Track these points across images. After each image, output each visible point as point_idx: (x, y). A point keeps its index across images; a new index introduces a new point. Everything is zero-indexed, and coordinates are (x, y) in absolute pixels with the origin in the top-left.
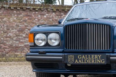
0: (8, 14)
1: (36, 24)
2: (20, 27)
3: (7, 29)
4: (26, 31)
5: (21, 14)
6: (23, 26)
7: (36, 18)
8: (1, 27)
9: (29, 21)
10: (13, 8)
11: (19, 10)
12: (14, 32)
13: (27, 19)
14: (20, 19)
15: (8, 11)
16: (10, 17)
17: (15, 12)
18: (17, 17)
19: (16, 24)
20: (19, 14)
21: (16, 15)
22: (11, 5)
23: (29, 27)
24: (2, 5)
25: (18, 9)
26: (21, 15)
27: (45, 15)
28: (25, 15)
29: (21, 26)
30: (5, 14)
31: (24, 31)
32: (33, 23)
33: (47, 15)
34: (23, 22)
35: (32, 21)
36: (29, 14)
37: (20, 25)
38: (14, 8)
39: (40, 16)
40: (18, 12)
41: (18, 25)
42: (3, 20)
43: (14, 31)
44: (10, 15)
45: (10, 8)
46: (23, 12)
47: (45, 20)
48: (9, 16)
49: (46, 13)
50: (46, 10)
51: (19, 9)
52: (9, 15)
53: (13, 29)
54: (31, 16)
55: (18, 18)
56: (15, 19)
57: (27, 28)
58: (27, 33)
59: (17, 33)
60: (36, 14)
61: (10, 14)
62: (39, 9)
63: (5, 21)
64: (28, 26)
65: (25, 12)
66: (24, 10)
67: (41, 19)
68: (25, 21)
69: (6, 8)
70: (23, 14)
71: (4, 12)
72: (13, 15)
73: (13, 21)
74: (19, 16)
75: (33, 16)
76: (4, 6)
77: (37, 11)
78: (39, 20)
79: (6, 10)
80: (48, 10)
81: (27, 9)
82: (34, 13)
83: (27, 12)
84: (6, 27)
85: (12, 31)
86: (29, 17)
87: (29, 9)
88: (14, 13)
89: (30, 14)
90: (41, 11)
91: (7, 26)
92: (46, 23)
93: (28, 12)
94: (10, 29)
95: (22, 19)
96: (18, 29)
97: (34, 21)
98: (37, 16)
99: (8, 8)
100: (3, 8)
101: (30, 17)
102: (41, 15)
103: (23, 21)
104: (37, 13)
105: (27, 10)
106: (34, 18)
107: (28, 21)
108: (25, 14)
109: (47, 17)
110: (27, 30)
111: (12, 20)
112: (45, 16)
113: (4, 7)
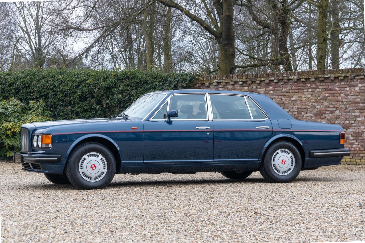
0: (299, 89)
1: (342, 102)
2: (317, 108)
3: (298, 114)
4: (326, 115)
5: (318, 88)
6: (321, 106)
7: (343, 91)
8: (290, 110)
9: (331, 98)
10: (304, 80)
11: (313, 81)
12: (309, 118)
13: (327, 95)
14: (317, 95)
15: (298, 85)
16: (302, 93)
17: (309, 85)
18: (311, 93)
19: (310, 104)
20: (314, 88)
21: (310, 90)
22: (301, 75)
23: (331, 107)
24: (288, 76)
25: (311, 80)
26: (318, 90)
27: (357, 86)
28: (324, 90)
29: (319, 107)
30: (294, 89)
31: (324, 115)
32: (338, 101)
33: (360, 85)
34: (321, 101)
35: (335, 98)
36: (330, 87)
37: (317, 105)
38: (306, 79)
39: (348, 89)
40: (314, 86)
41: (313, 106)
42: (292, 99)
43: (307, 115)
44: (302, 91)
45: (299, 80)
46: (322, 84)
47: (357, 94)
48: (299, 93)
49: (358, 82)
50: (357, 78)
51: (313, 79)
52: (300, 91)
53: (307, 113)
54: (333, 90)
55: (314, 95)
56: (309, 96)
57: (328, 109)
58: (329, 118)
59: (313, 118)
60: (342, 86)
61: (302, 89)
62: (344, 77)
63: (294, 101)
64: (329, 107)
65: (324, 84)
66: (322, 81)
67: (351, 93)
68: (325, 98)
69: (293, 81)
70: (322, 87)
71: (292, 87)
72: (306, 90)
73: (306, 100)
74: (316, 92)
75: (338, 89)
76: (290, 77)
77: (342, 81)
78: (347, 95)
79: (295, 83)
80: (361, 77)
81: (325, 78)
82: (338, 84)
83: (327, 84)
84: (296, 111)
85: (305, 115)
86: (330, 92)
87: (328, 78)
88: (308, 87)
89: (332, 87)
90: (349, 81)
91: (298, 108)
92: (359, 99)
93: (329, 84)
94: (303, 113)
95: (319, 96)
96: (314, 112)
97: (339, 97)
98: (343, 89)
99: (296, 80)
100: (290, 81)
101: (333, 92)
102: (349, 87)
103: (321, 99)
104: (343, 83)
105: (327, 81)
106: (339, 92)
107: (329, 98)
108: (324, 87)
109: (360, 89)
110: (328, 112)
111: (304, 99)
112: (357, 88)
113: (292, 79)
